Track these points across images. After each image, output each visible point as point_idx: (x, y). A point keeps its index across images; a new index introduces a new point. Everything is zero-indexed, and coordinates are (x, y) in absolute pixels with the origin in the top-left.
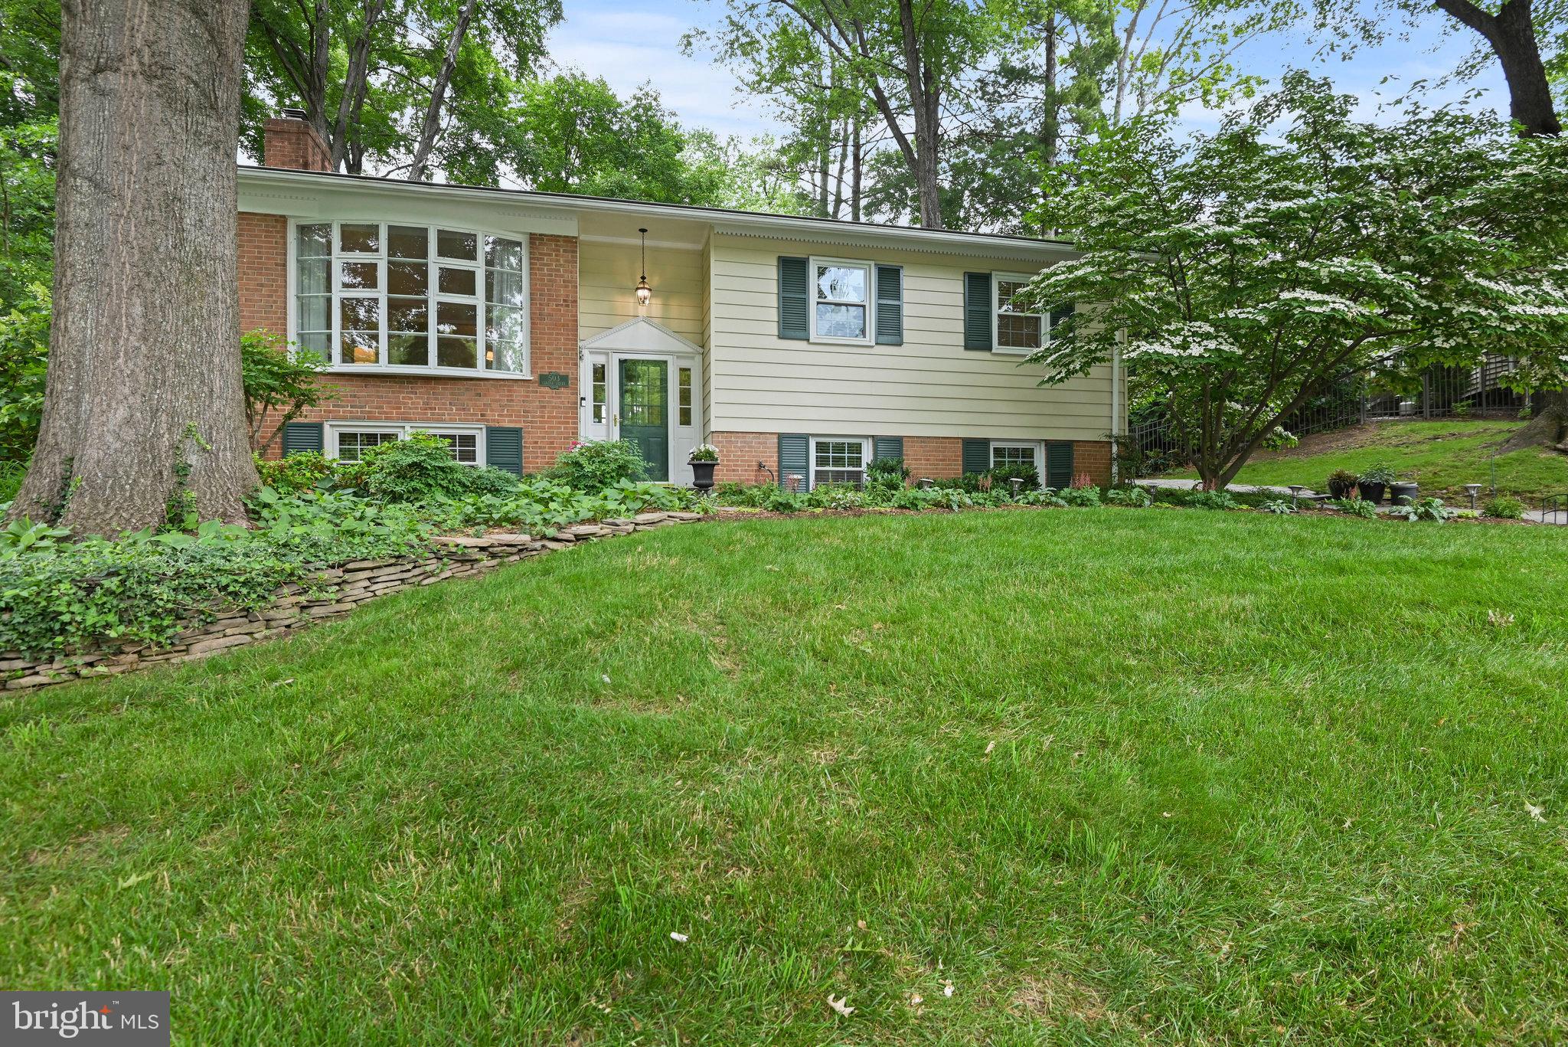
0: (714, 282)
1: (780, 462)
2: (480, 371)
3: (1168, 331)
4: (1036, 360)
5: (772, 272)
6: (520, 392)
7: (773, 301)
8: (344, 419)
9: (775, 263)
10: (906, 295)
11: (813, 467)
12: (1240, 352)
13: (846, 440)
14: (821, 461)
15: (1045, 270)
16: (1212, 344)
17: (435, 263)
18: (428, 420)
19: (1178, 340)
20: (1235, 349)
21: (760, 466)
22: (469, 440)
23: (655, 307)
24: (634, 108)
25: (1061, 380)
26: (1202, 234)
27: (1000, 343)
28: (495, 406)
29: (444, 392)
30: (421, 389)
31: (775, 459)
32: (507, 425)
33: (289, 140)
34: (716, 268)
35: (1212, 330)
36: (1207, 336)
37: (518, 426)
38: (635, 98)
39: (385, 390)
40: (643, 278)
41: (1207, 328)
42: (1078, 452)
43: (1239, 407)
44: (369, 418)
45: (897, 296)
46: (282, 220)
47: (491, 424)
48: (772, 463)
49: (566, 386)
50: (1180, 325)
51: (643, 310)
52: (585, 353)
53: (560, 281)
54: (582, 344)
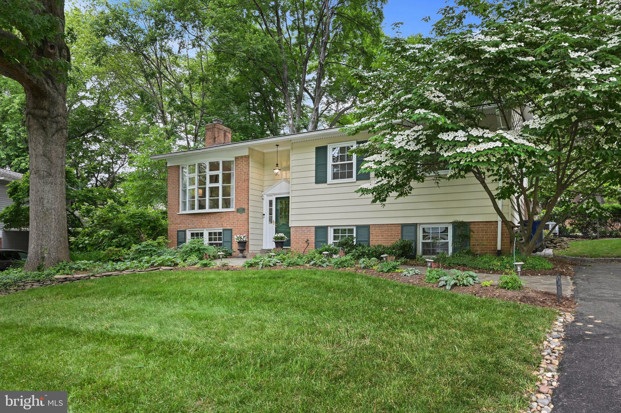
0: (291, 163)
1: (316, 239)
2: (220, 209)
5: (312, 155)
6: (231, 215)
7: (314, 167)
8: (190, 228)
9: (314, 150)
11: (331, 241)
13: (347, 228)
14: (335, 238)
17: (208, 173)
18: (210, 227)
21: (307, 241)
28: (225, 221)
29: (212, 218)
31: (314, 237)
32: (228, 228)
33: (211, 131)
34: (292, 157)
37: (231, 228)
40: (277, 165)
42: (474, 229)
44: (197, 227)
46: (178, 166)
47: (224, 228)
48: (312, 239)
49: (245, 212)
51: (284, 176)
52: (265, 196)
53: (243, 173)
54: (263, 193)
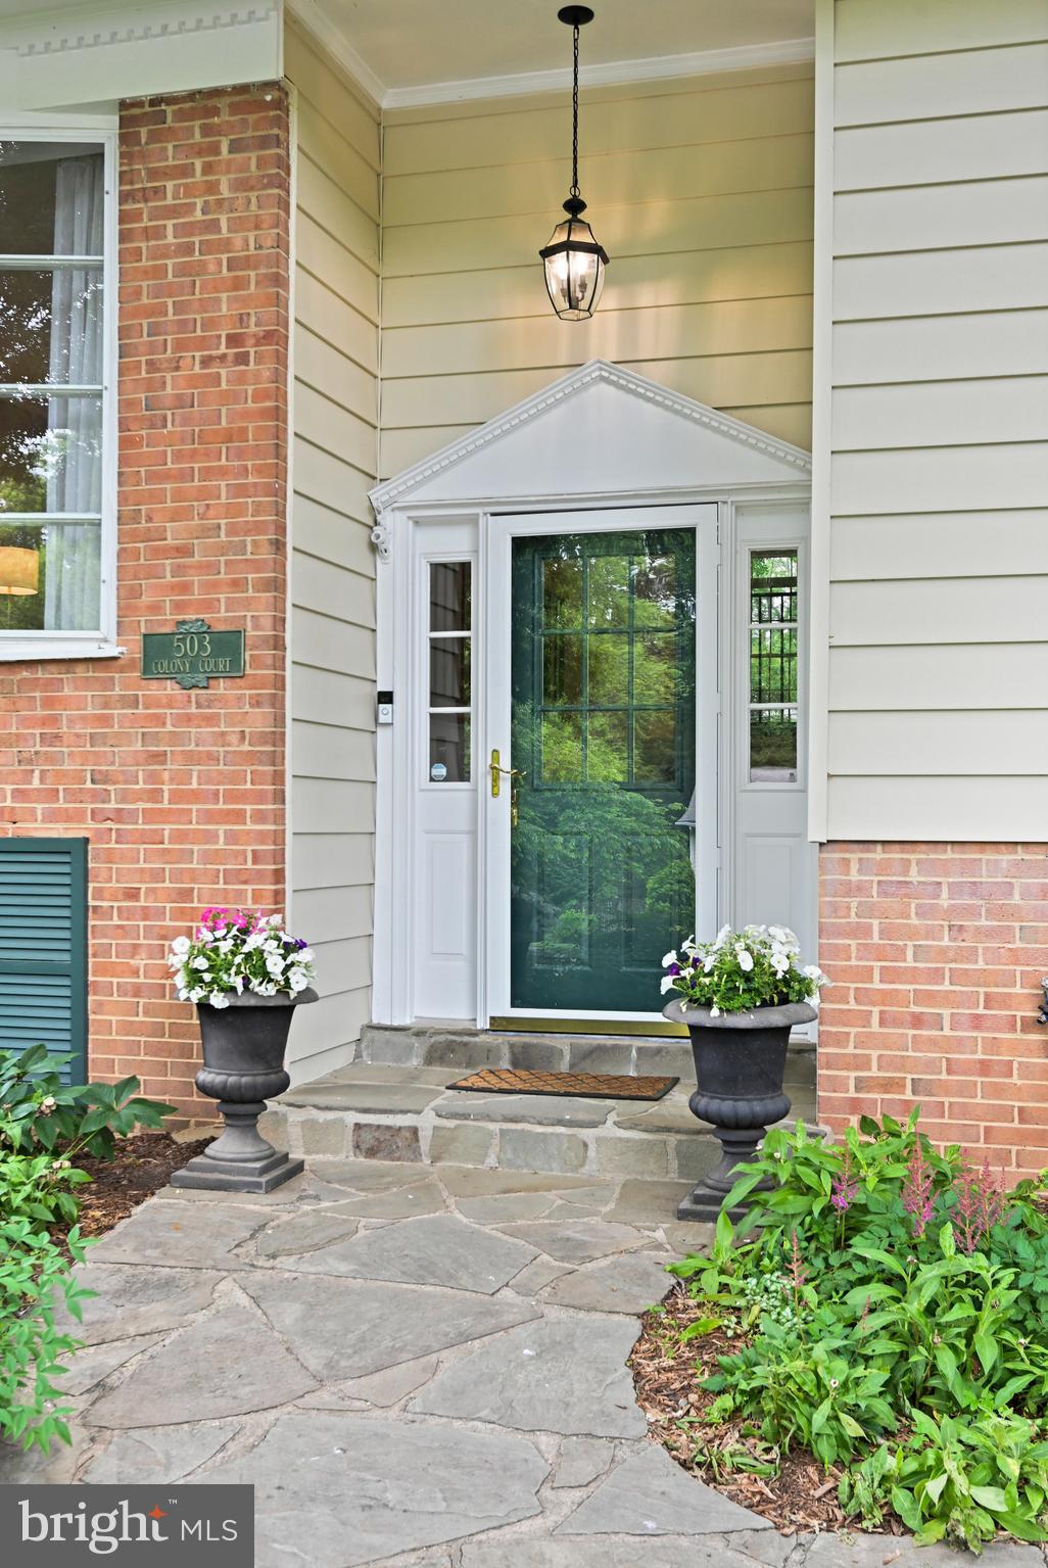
23: (639, 317)
37: (74, 830)
51: (604, 332)
52: (394, 526)
53: (217, 265)
54: (379, 494)
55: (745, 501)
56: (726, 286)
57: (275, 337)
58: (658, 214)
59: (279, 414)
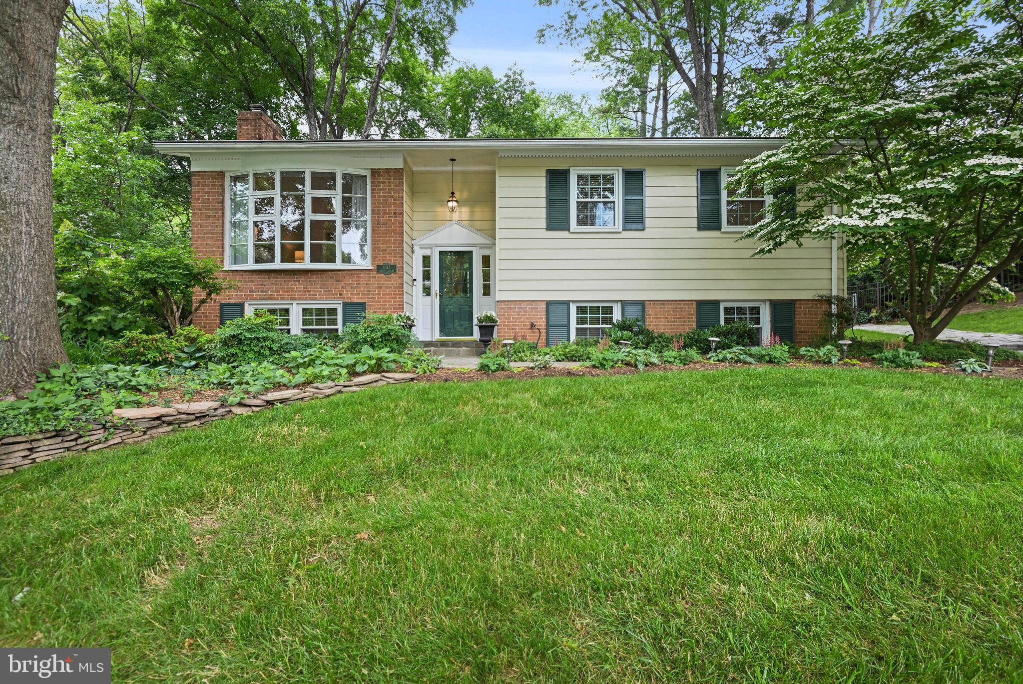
0: (499, 192)
1: (547, 322)
2: (338, 265)
3: (857, 204)
4: (751, 235)
5: (542, 182)
6: (364, 277)
7: (543, 203)
8: (256, 299)
9: (544, 174)
10: (648, 191)
11: (573, 325)
12: (929, 219)
13: (601, 305)
14: (580, 321)
15: (747, 161)
16: (898, 214)
17: (310, 193)
18: (306, 299)
19: (866, 212)
20: (924, 217)
21: (532, 326)
22: (333, 311)
23: (463, 213)
24: (506, 83)
25: (769, 251)
26: (882, 113)
27: (729, 223)
28: (349, 288)
29: (317, 281)
30: (302, 278)
31: (544, 320)
32: (356, 300)
33: (251, 124)
34: (499, 182)
35: (900, 201)
36: (896, 207)
37: (363, 301)
38: (506, 76)
39: (280, 280)
40: (452, 193)
41: (896, 199)
42: (799, 310)
43: (954, 268)
44: (271, 299)
45: (640, 192)
46: (222, 174)
47: (346, 300)
48: (541, 323)
49: (395, 272)
50: (868, 198)
51: (456, 216)
52: (416, 248)
53: (391, 200)
54: (414, 242)
55: (482, 246)
56: (478, 209)
57: (402, 213)
58: (465, 195)
59: (402, 227)
